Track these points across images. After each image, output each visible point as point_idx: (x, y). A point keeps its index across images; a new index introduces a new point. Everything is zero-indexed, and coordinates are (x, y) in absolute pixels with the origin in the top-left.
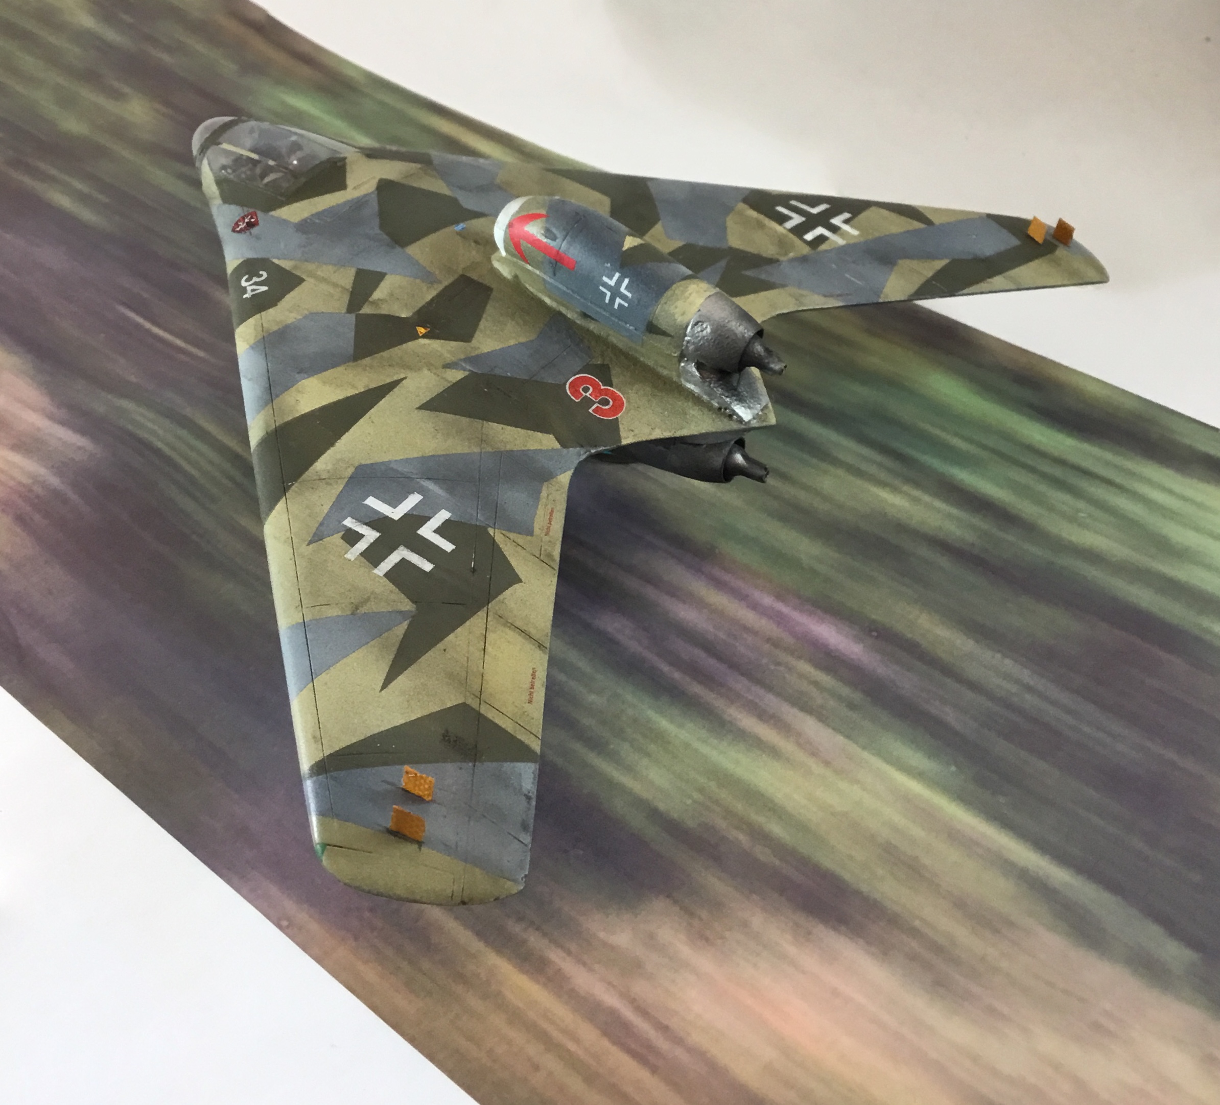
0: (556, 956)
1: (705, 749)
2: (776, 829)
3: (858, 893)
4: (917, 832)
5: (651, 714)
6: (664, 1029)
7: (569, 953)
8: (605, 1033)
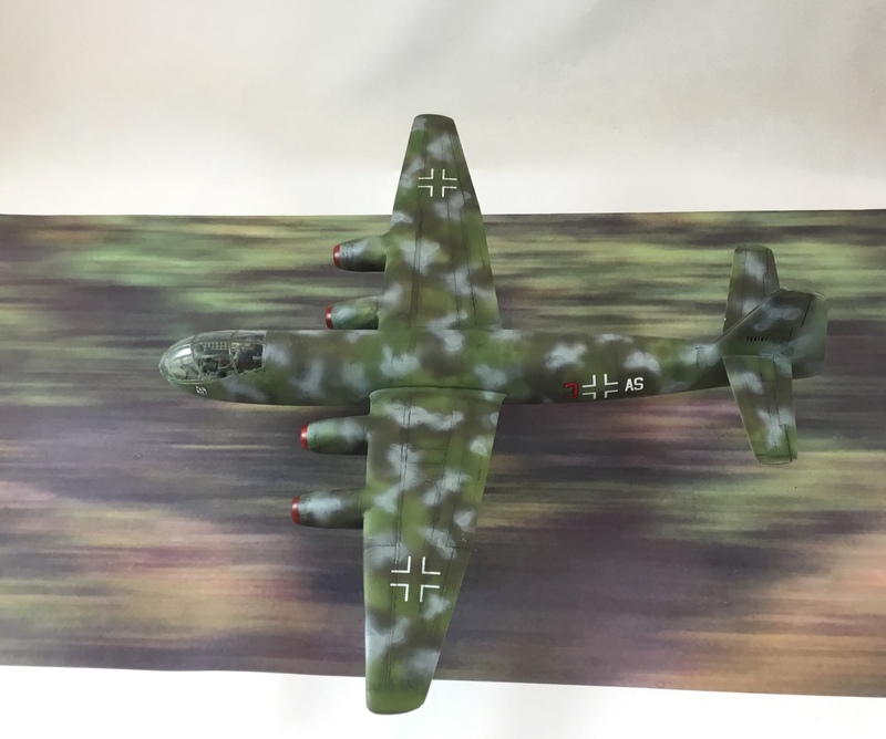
0: (776, 618)
1: (736, 493)
2: (798, 508)
3: (853, 513)
4: (849, 473)
5: (696, 492)
6: (846, 617)
7: (779, 613)
8: (828, 634)
